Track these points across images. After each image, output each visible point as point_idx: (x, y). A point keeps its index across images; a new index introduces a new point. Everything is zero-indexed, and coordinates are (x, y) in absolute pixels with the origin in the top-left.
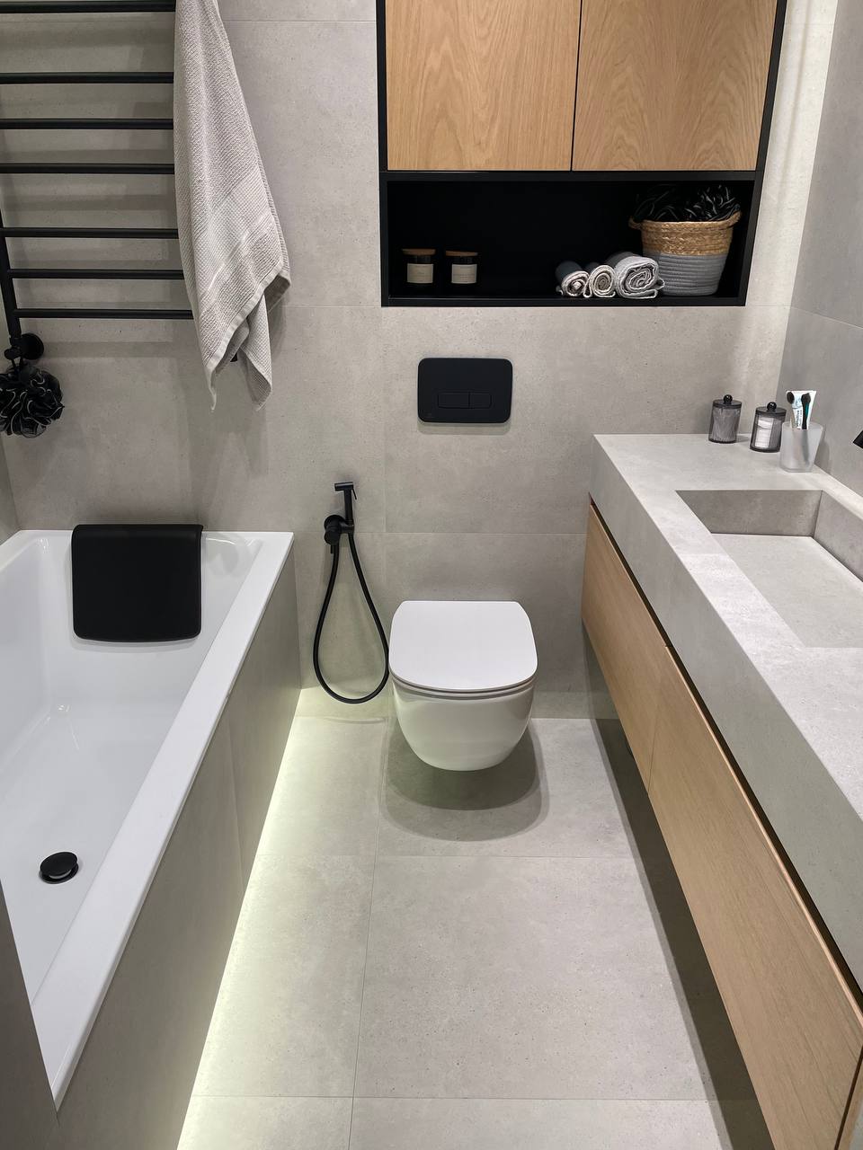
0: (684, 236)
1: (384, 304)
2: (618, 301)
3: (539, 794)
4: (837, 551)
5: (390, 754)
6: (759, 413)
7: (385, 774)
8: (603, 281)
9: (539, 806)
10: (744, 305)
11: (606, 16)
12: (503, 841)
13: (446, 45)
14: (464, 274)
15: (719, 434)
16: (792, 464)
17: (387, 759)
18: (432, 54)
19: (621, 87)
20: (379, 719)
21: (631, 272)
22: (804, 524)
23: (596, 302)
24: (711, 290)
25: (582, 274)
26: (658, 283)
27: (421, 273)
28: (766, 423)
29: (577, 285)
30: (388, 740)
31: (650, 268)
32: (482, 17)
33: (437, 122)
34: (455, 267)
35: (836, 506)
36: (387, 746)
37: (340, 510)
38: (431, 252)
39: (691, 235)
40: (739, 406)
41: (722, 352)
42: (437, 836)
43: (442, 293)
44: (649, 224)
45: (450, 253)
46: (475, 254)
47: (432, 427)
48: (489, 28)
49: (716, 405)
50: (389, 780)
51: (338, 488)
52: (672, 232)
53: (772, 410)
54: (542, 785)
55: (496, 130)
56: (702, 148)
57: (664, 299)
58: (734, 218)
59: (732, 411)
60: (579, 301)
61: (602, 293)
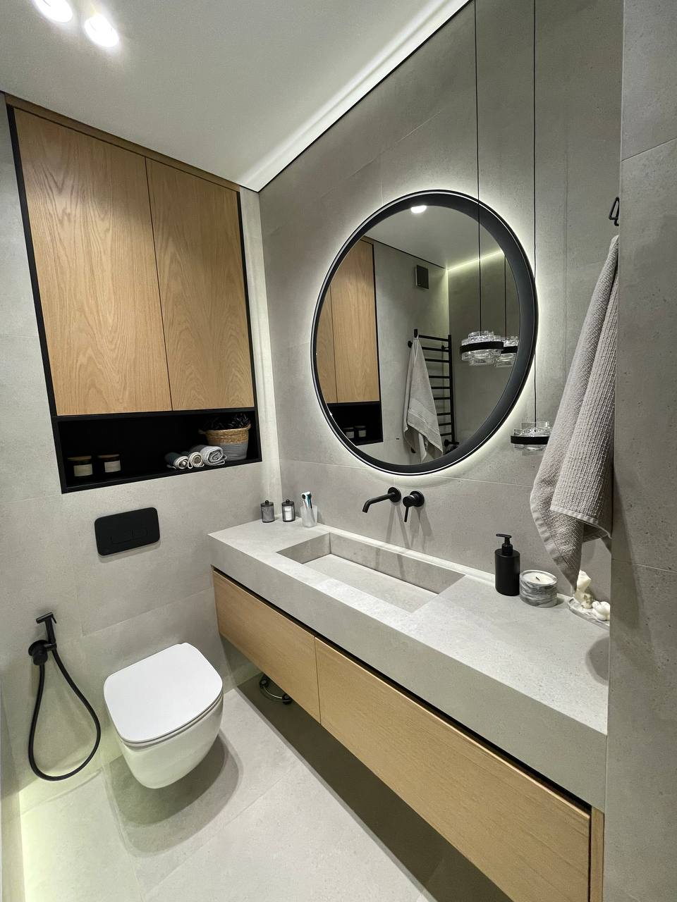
0: (231, 435)
1: (63, 492)
2: (207, 467)
3: (232, 756)
4: (346, 557)
5: (117, 797)
6: (283, 505)
7: (119, 817)
8: (197, 460)
9: (235, 766)
10: (261, 461)
11: (178, 343)
12: (227, 808)
13: (90, 351)
14: (112, 467)
15: (268, 519)
16: (310, 525)
17: (116, 804)
18: (81, 356)
19: (191, 374)
20: (95, 774)
21: (211, 453)
22: (327, 550)
23: (195, 470)
24: (244, 457)
25: (185, 457)
26: (224, 457)
27: (85, 470)
28: (288, 509)
29: (184, 463)
30: (110, 786)
31: (219, 451)
32: (111, 340)
33: (89, 389)
34: (106, 463)
35: (339, 537)
36: (111, 792)
37: (43, 636)
38: (89, 457)
39: (234, 435)
40: (272, 505)
41: (257, 483)
42: (182, 839)
43: (100, 479)
44: (212, 432)
45: (101, 457)
46: (118, 455)
47: (109, 557)
48: (116, 345)
49: (262, 506)
50: (125, 819)
51: (39, 621)
52: (224, 434)
53: (287, 503)
54: (230, 749)
55: (127, 393)
56: (232, 398)
57: (229, 464)
58: (249, 426)
59: (270, 507)
60: (186, 471)
61: (198, 465)
